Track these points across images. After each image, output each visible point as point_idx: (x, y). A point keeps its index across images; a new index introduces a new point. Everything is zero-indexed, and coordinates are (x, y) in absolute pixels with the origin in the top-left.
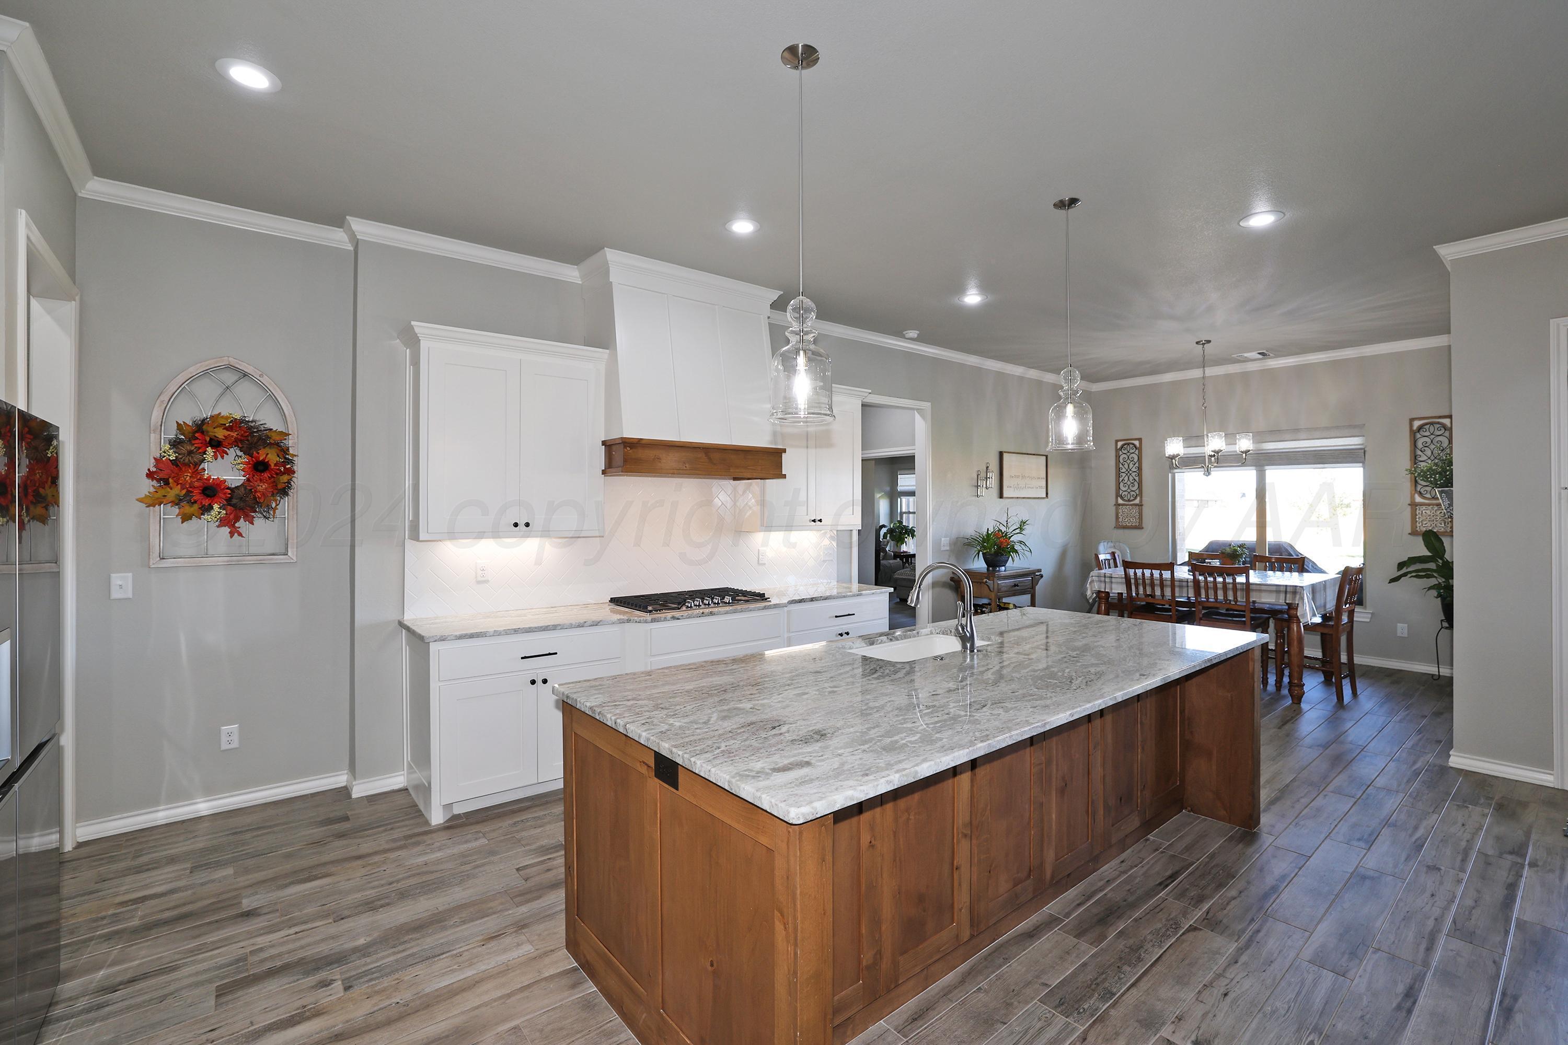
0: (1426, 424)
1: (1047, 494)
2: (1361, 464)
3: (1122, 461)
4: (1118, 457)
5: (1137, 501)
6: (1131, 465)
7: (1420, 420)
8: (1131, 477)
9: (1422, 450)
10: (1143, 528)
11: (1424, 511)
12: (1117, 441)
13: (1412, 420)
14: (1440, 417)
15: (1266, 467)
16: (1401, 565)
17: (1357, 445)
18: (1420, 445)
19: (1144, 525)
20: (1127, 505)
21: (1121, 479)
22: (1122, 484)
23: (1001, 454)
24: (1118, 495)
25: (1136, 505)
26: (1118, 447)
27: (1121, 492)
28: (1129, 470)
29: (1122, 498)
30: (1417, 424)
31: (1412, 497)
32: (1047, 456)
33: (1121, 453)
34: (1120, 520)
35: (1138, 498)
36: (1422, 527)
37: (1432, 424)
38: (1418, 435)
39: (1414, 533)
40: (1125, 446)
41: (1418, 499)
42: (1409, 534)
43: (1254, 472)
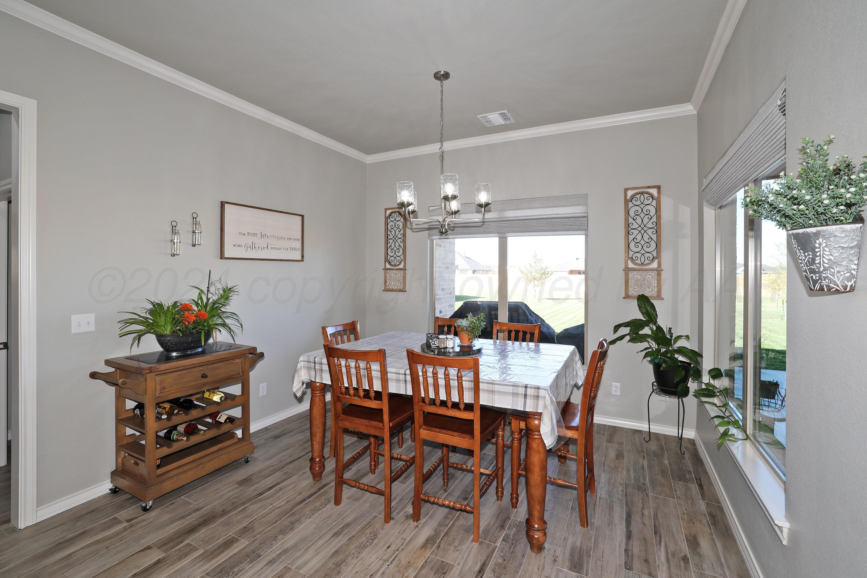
0: (638, 194)
1: (303, 257)
2: (583, 232)
3: (389, 228)
4: (387, 224)
5: (401, 266)
6: (397, 232)
7: (632, 190)
8: (397, 243)
9: (635, 218)
10: (406, 291)
11: (635, 276)
12: (386, 210)
13: (626, 190)
14: (649, 187)
15: (508, 234)
16: (617, 328)
17: (581, 213)
18: (632, 213)
19: (407, 289)
20: (392, 269)
21: (389, 245)
22: (389, 250)
23: (223, 204)
24: (387, 260)
25: (401, 269)
26: (387, 216)
27: (389, 257)
28: (395, 236)
29: (390, 263)
30: (630, 193)
31: (626, 263)
32: (303, 216)
33: (389, 221)
34: (388, 284)
35: (403, 263)
36: (635, 291)
37: (642, 193)
38: (631, 205)
39: (627, 296)
40: (393, 214)
41: (631, 265)
42: (624, 298)
43: (497, 239)
